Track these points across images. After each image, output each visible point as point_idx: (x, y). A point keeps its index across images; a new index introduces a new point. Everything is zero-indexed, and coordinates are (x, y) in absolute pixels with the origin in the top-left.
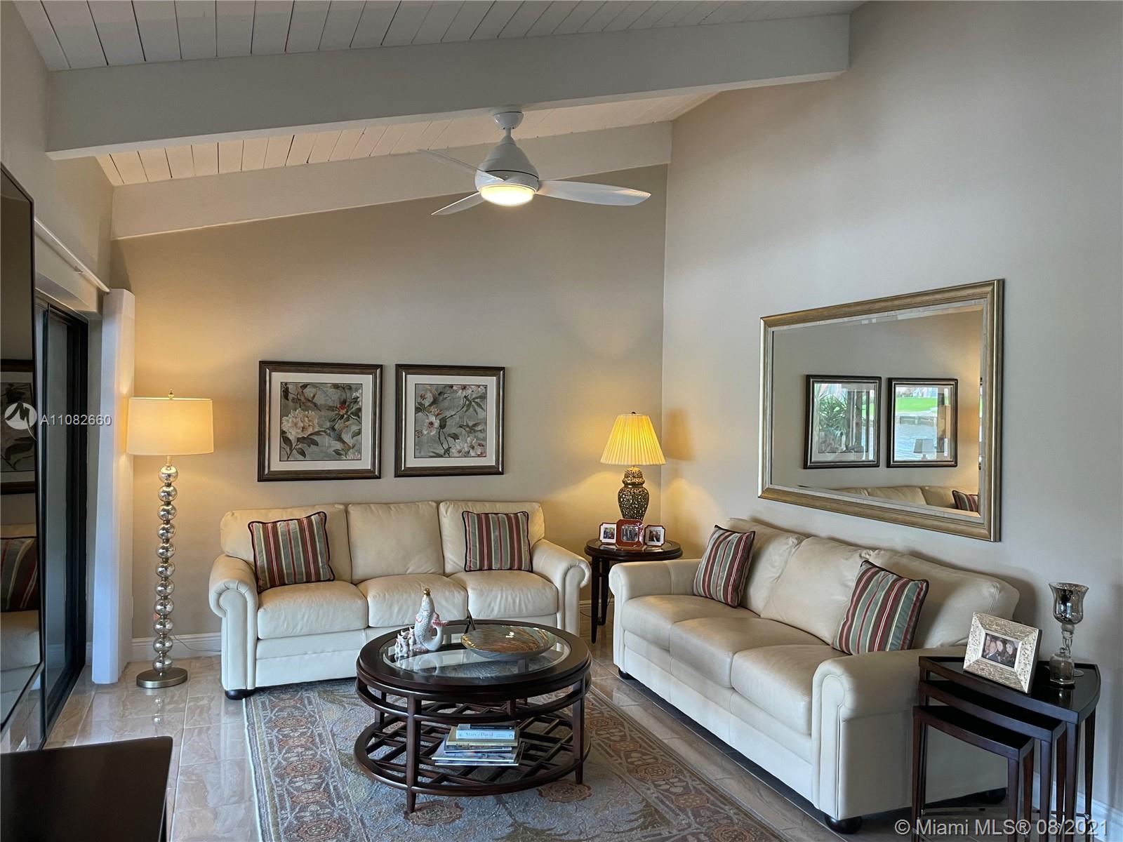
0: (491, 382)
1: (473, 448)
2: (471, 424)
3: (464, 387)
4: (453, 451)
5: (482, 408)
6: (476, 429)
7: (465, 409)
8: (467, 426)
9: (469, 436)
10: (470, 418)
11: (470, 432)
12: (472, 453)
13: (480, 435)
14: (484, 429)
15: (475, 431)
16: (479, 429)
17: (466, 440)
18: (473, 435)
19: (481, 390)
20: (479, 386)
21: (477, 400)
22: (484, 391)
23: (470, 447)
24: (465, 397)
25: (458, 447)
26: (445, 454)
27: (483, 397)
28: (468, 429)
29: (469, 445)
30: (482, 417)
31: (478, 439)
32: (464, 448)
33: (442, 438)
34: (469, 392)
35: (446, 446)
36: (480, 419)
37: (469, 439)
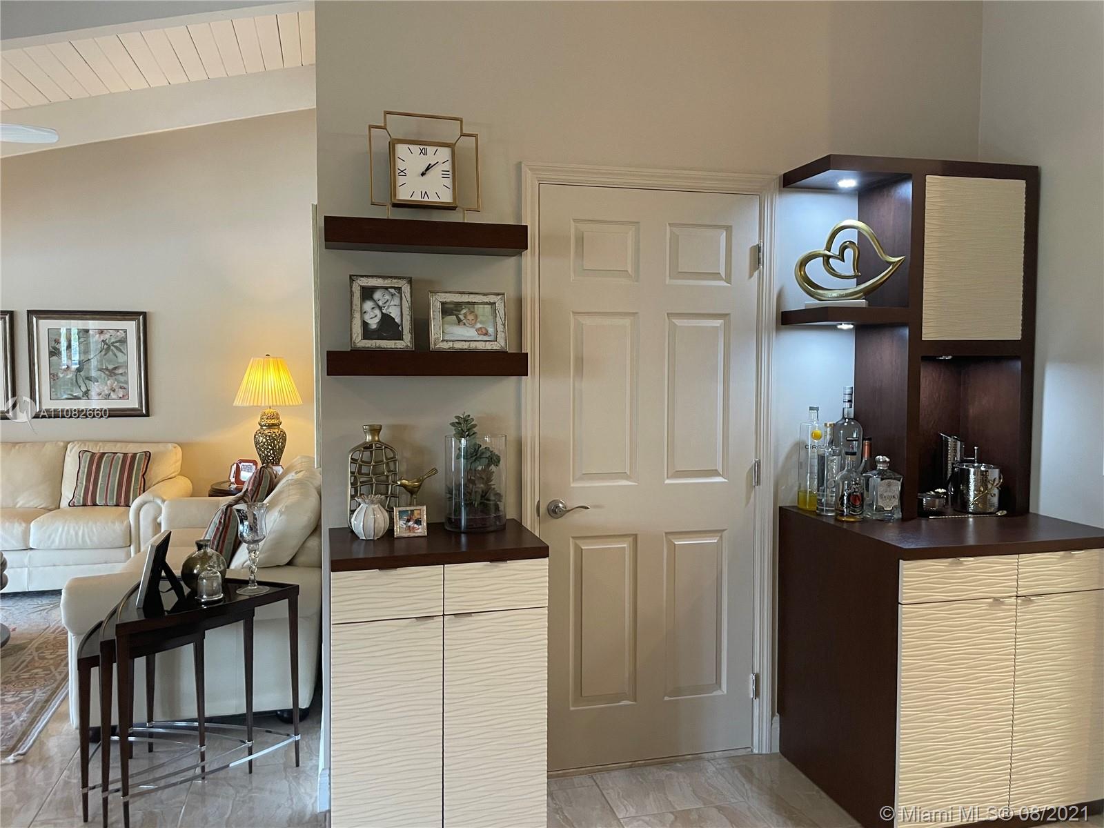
0: (131, 326)
1: (114, 391)
2: (110, 367)
3: (101, 332)
4: (93, 393)
5: (123, 352)
6: (117, 372)
7: (103, 353)
8: (107, 369)
9: (109, 379)
10: (110, 361)
11: (111, 376)
12: (112, 395)
13: (122, 379)
14: (125, 372)
15: (115, 374)
16: (120, 372)
17: (106, 383)
18: (114, 378)
19: (121, 334)
20: (118, 330)
21: (117, 344)
22: (123, 335)
23: (111, 389)
24: (103, 341)
25: (98, 390)
26: (83, 396)
27: (123, 341)
28: (107, 373)
29: (110, 388)
30: (122, 361)
31: (118, 382)
32: (104, 391)
33: (80, 381)
34: (107, 336)
35: (84, 389)
36: (121, 363)
37: (109, 382)
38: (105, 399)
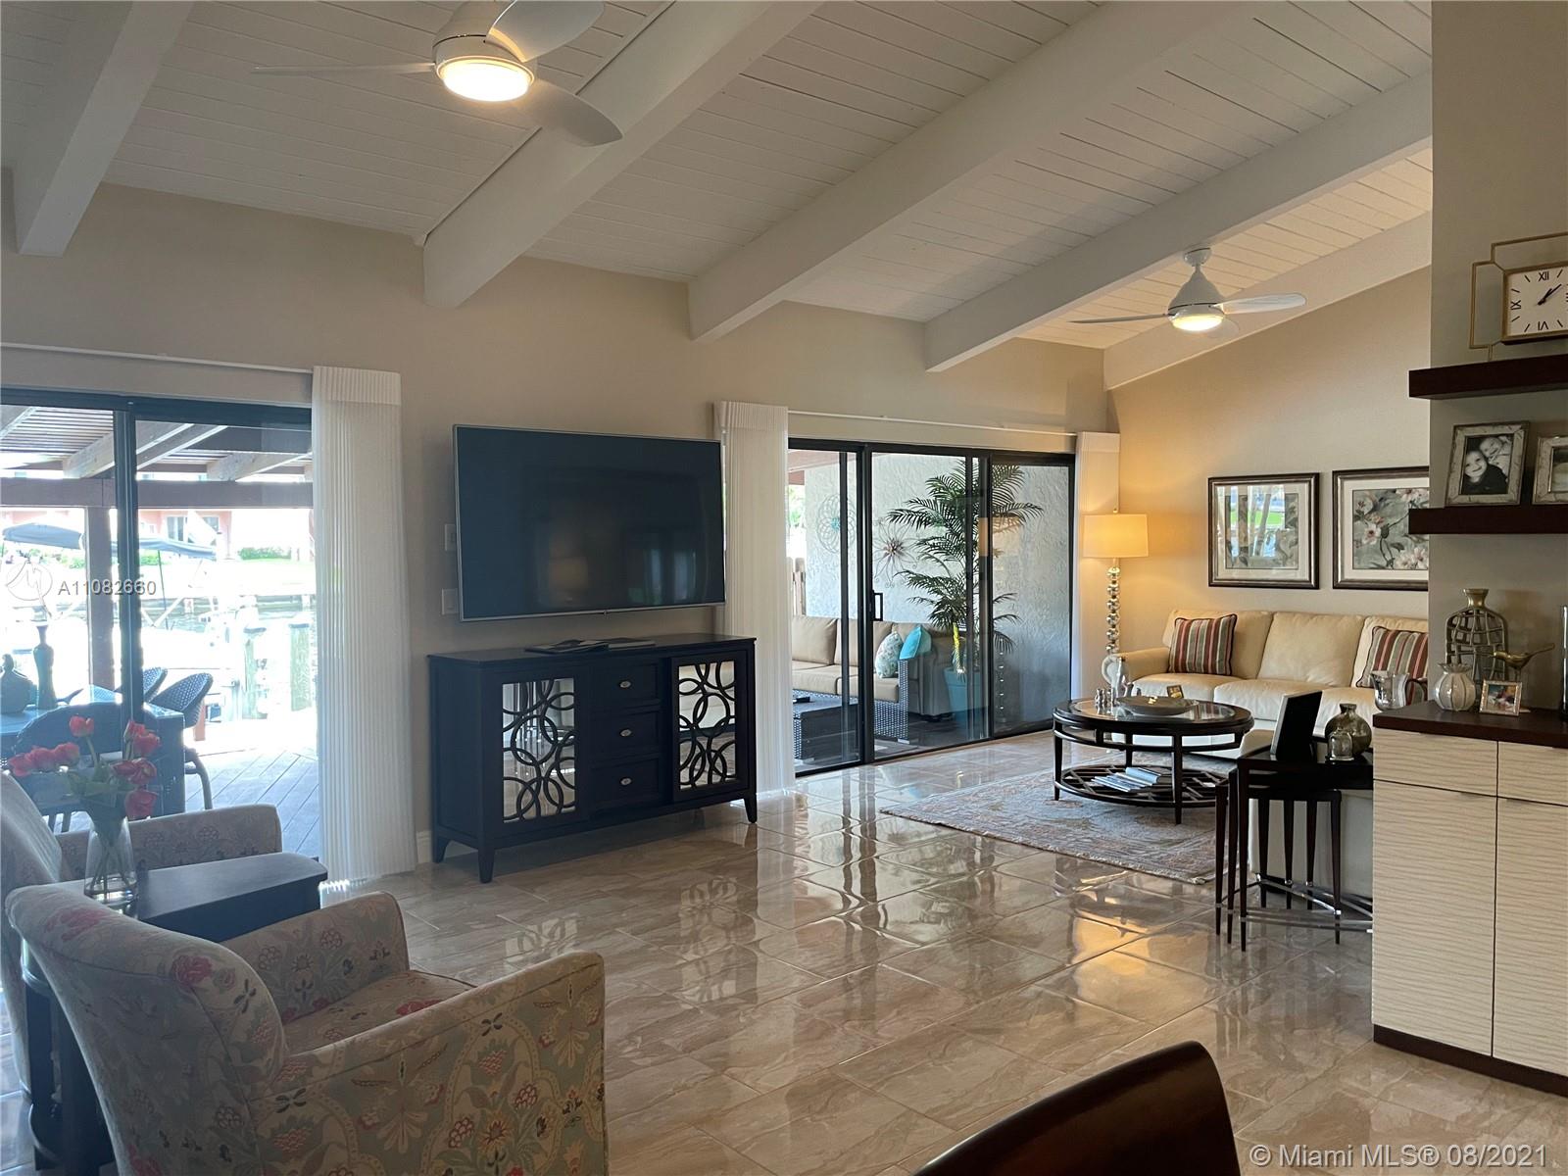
1: (1422, 560)
4: (1398, 563)
9: (1416, 547)
11: (1418, 542)
12: (1421, 566)
17: (1413, 551)
23: (1418, 558)
24: (1411, 502)
25: (1404, 559)
26: (1387, 566)
29: (1416, 556)
32: (1410, 559)
33: (1384, 548)
34: (1416, 496)
35: (1389, 558)
38: (1412, 569)
